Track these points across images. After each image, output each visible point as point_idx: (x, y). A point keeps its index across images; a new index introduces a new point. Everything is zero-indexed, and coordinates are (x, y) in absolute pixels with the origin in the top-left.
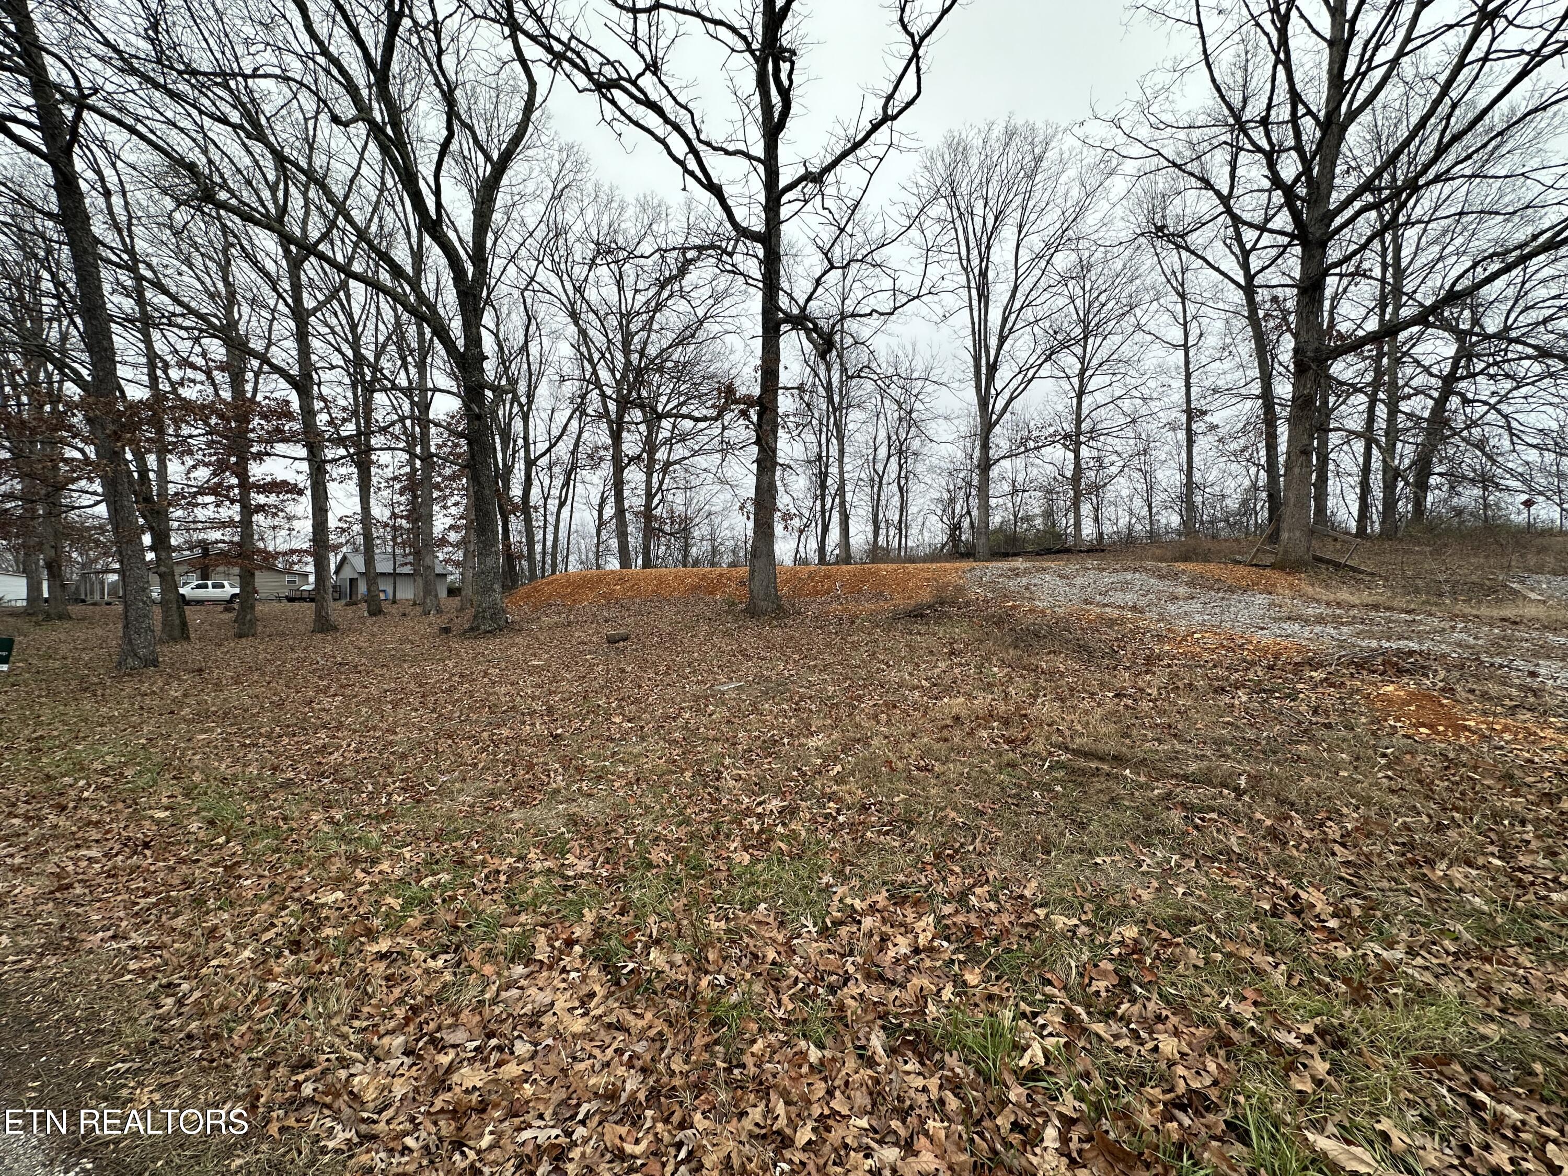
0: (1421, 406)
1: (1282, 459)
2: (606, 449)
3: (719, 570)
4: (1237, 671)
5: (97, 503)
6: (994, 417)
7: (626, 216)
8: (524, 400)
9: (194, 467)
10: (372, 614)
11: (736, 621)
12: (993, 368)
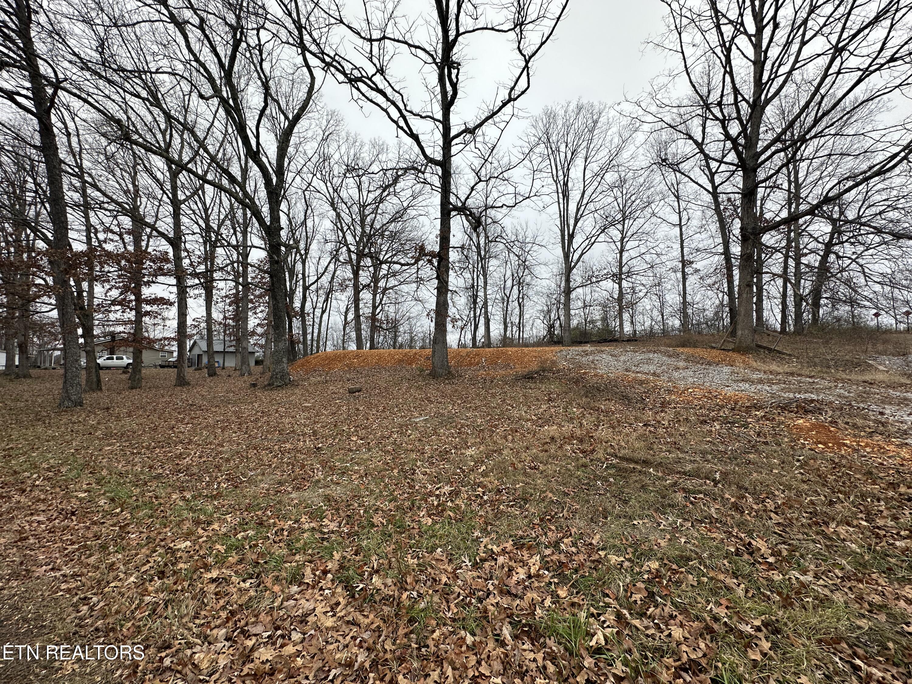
0: (813, 260)
1: (736, 289)
2: (350, 280)
3: (414, 350)
4: (713, 411)
5: (53, 309)
6: (573, 264)
7: (364, 150)
8: (303, 252)
9: (110, 289)
10: (210, 375)
11: (424, 381)
12: (571, 236)
